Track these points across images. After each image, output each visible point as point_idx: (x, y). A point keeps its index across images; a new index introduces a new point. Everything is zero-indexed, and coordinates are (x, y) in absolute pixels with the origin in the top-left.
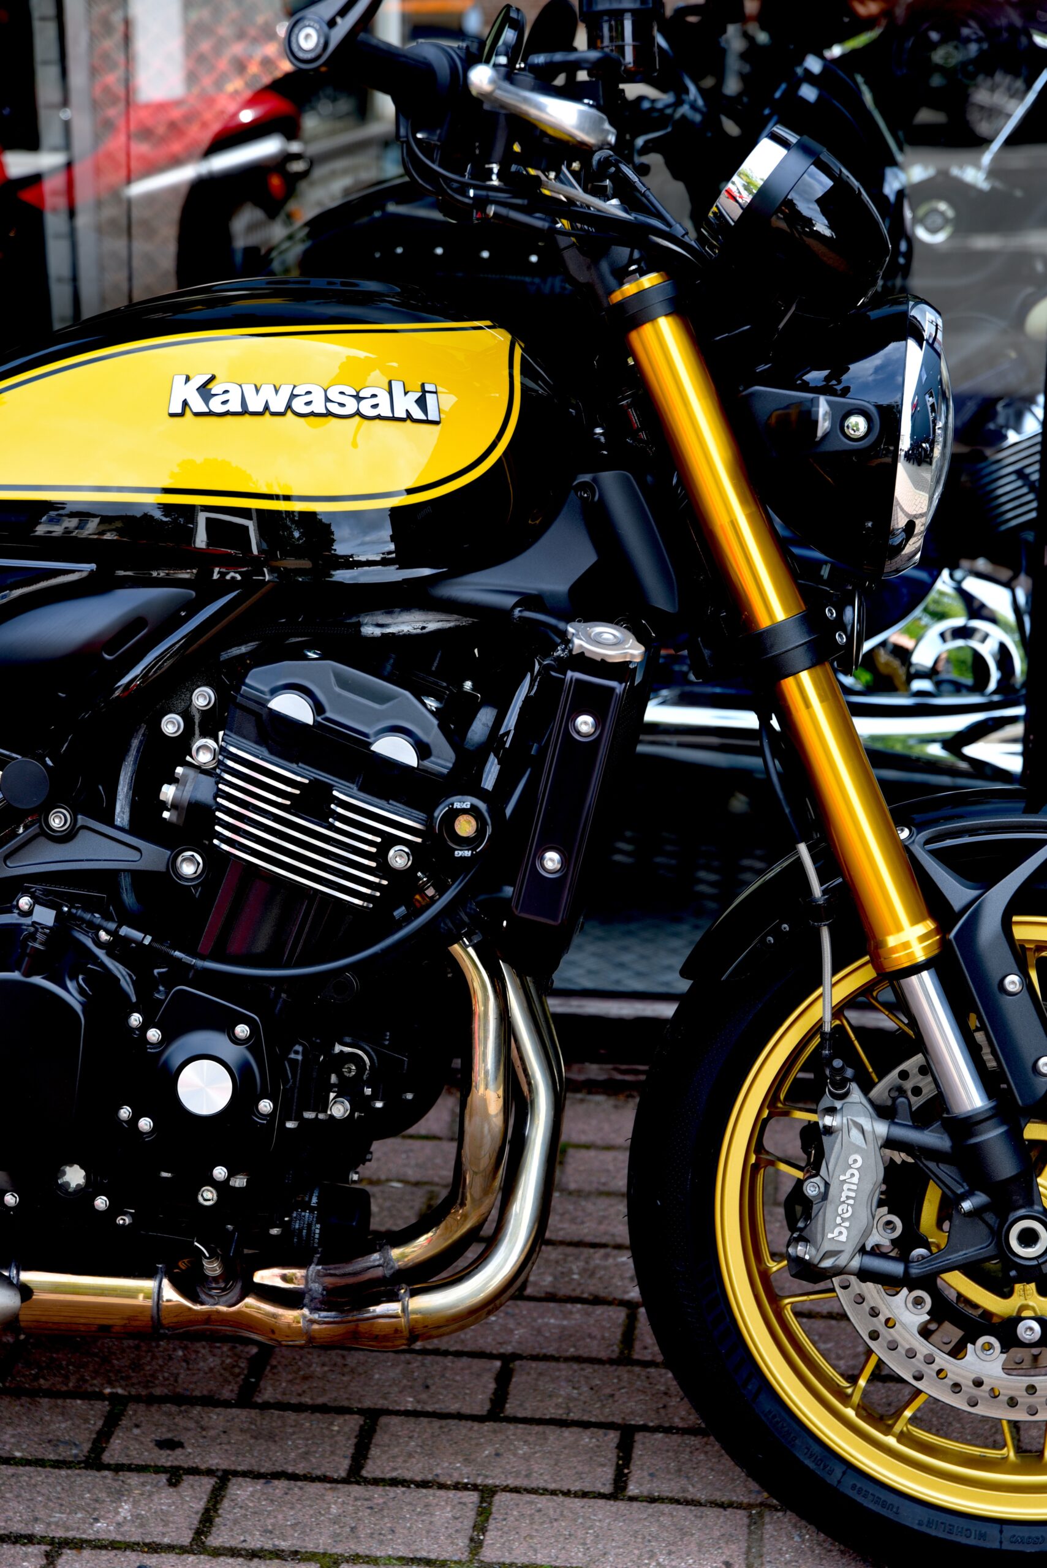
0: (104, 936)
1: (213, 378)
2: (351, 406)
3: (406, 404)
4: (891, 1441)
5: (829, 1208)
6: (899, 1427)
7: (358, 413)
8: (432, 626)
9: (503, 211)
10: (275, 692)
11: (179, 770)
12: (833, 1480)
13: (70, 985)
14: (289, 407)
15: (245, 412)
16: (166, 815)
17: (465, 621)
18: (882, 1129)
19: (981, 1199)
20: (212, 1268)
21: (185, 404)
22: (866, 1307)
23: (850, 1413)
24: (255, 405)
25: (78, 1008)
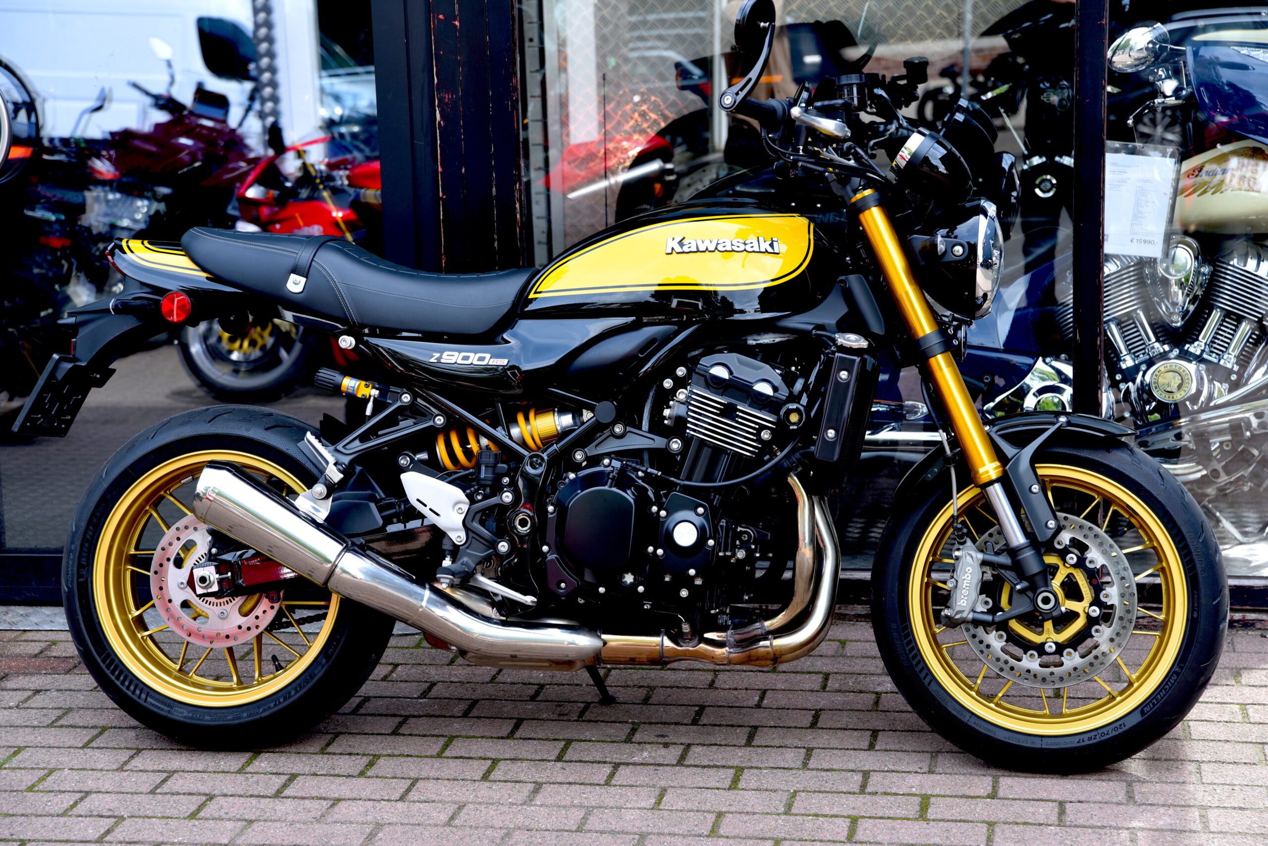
0: (640, 474)
1: (684, 238)
2: (742, 247)
3: (765, 246)
4: (992, 705)
5: (958, 591)
6: (996, 700)
7: (745, 250)
8: (777, 340)
10: (712, 366)
11: (671, 403)
12: (965, 720)
13: (629, 492)
14: (716, 248)
15: (698, 251)
16: (666, 422)
17: (791, 337)
18: (980, 556)
19: (1025, 584)
20: (686, 628)
21: (673, 249)
22: (977, 639)
23: (973, 693)
24: (702, 248)
25: (632, 501)
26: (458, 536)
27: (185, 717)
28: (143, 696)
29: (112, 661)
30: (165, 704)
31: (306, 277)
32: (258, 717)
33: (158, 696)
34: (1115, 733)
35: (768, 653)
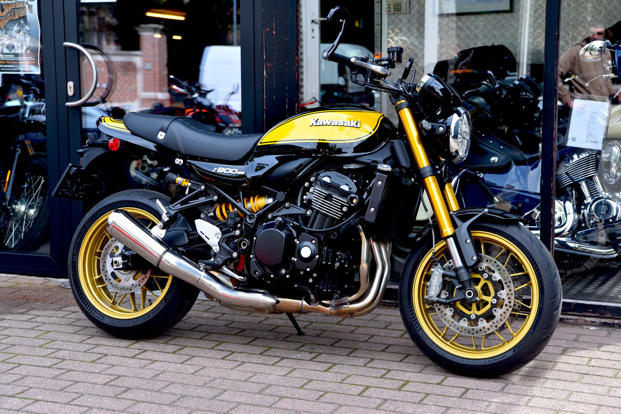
0: (291, 224)
1: (318, 119)
2: (342, 124)
3: (353, 124)
4: (448, 343)
5: (431, 288)
6: (451, 341)
7: (343, 125)
8: (357, 167)
9: (367, 86)
10: (324, 177)
11: (307, 193)
12: (433, 348)
13: (283, 232)
14: (331, 124)
15: (323, 125)
16: (304, 201)
17: (363, 166)
18: (442, 271)
19: (460, 286)
20: (312, 297)
21: (313, 124)
22: (441, 311)
23: (440, 337)
24: (325, 124)
25: (284, 236)
26: (216, 249)
27: (108, 322)
28: (93, 312)
29: (83, 296)
30: (101, 316)
31: (166, 133)
32: (136, 324)
33: (99, 313)
34: (501, 360)
35: (346, 310)
